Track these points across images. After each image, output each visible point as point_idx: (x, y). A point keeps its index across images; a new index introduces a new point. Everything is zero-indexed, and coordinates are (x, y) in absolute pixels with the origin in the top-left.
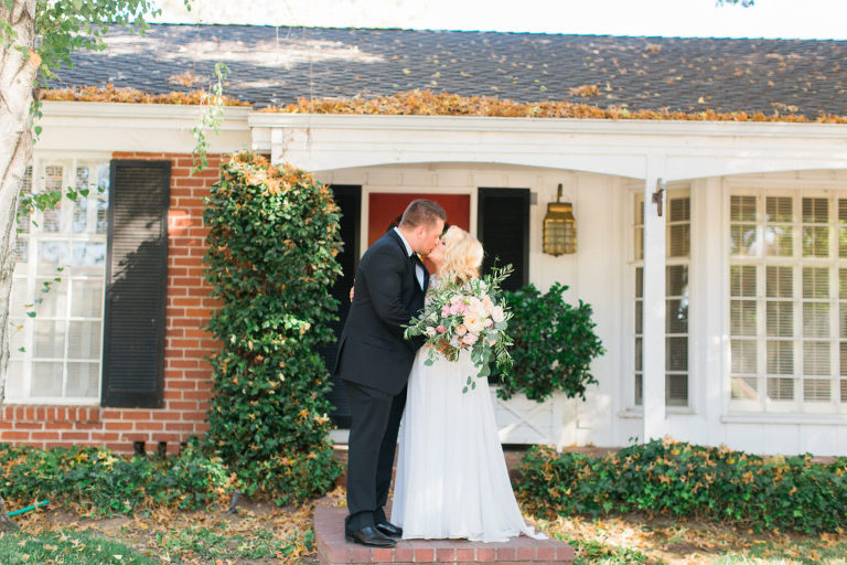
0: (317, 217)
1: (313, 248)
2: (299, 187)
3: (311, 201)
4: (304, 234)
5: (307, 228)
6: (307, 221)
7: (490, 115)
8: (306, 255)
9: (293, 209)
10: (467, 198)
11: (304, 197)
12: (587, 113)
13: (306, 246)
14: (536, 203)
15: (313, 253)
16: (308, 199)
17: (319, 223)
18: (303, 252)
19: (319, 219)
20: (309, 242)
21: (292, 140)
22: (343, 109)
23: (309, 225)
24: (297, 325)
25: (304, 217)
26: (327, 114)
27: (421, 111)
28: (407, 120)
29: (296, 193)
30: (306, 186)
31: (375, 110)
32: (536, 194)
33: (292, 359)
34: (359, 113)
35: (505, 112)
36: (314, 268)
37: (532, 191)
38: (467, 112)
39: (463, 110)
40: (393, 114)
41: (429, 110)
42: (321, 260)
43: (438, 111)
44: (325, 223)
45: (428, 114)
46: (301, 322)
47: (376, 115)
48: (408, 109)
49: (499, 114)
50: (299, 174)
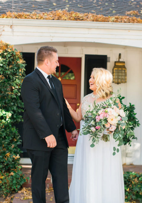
0: (15, 65)
1: (13, 79)
2: (6, 51)
4: (9, 73)
5: (10, 70)
6: (10, 67)
7: (93, 21)
8: (10, 82)
9: (3, 61)
10: (80, 59)
11: (9, 56)
12: (136, 21)
13: (9, 78)
14: (109, 61)
15: (13, 81)
16: (11, 57)
17: (16, 68)
18: (8, 81)
19: (16, 66)
20: (11, 77)
21: (4, 30)
22: (27, 17)
23: (11, 69)
24: (5, 114)
25: (9, 65)
26: (20, 19)
27: (62, 18)
28: (56, 23)
29: (5, 54)
30: (10, 51)
31: (41, 18)
32: (109, 58)
33: (3, 130)
34: (34, 19)
35: (100, 20)
36: (14, 88)
37: (108, 56)
38: (83, 20)
39: (81, 19)
40: (50, 19)
41: (66, 18)
42: (17, 84)
43: (70, 19)
44: (19, 68)
45: (65, 20)
46: (7, 113)
47: (42, 20)
48: (57, 18)
49: (97, 21)
50: (7, 46)
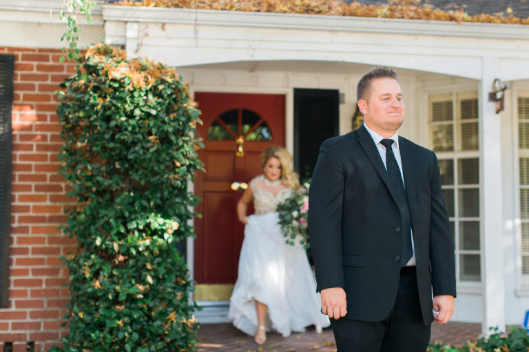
0: (181, 112)
1: (177, 144)
2: (163, 82)
3: (174, 96)
4: (171, 130)
5: (173, 124)
6: (172, 116)
7: (344, 15)
8: (171, 151)
9: (159, 103)
11: (169, 92)
13: (170, 143)
14: (344, 103)
15: (177, 150)
16: (172, 94)
17: (183, 119)
18: (168, 148)
19: (183, 115)
20: (173, 138)
21: (147, 35)
22: (201, 5)
23: (176, 120)
24: (164, 224)
25: (168, 112)
26: (185, 9)
27: (278, 9)
28: (264, 18)
29: (161, 87)
30: (169, 80)
31: (232, 7)
32: (344, 95)
33: (158, 260)
34: (216, 9)
35: (359, 12)
36: (178, 164)
37: (341, 91)
38: (319, 12)
39: (316, 10)
40: (251, 11)
41: (285, 8)
42: (185, 156)
43: (292, 10)
44: (189, 119)
45: (285, 12)
46: (168, 221)
47: (233, 12)
49: (352, 14)
50: (161, 68)
